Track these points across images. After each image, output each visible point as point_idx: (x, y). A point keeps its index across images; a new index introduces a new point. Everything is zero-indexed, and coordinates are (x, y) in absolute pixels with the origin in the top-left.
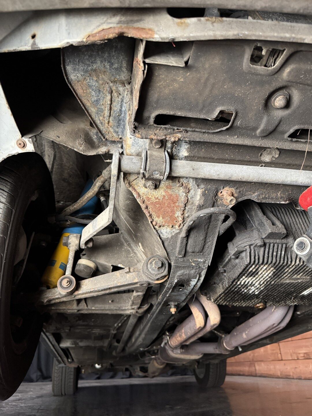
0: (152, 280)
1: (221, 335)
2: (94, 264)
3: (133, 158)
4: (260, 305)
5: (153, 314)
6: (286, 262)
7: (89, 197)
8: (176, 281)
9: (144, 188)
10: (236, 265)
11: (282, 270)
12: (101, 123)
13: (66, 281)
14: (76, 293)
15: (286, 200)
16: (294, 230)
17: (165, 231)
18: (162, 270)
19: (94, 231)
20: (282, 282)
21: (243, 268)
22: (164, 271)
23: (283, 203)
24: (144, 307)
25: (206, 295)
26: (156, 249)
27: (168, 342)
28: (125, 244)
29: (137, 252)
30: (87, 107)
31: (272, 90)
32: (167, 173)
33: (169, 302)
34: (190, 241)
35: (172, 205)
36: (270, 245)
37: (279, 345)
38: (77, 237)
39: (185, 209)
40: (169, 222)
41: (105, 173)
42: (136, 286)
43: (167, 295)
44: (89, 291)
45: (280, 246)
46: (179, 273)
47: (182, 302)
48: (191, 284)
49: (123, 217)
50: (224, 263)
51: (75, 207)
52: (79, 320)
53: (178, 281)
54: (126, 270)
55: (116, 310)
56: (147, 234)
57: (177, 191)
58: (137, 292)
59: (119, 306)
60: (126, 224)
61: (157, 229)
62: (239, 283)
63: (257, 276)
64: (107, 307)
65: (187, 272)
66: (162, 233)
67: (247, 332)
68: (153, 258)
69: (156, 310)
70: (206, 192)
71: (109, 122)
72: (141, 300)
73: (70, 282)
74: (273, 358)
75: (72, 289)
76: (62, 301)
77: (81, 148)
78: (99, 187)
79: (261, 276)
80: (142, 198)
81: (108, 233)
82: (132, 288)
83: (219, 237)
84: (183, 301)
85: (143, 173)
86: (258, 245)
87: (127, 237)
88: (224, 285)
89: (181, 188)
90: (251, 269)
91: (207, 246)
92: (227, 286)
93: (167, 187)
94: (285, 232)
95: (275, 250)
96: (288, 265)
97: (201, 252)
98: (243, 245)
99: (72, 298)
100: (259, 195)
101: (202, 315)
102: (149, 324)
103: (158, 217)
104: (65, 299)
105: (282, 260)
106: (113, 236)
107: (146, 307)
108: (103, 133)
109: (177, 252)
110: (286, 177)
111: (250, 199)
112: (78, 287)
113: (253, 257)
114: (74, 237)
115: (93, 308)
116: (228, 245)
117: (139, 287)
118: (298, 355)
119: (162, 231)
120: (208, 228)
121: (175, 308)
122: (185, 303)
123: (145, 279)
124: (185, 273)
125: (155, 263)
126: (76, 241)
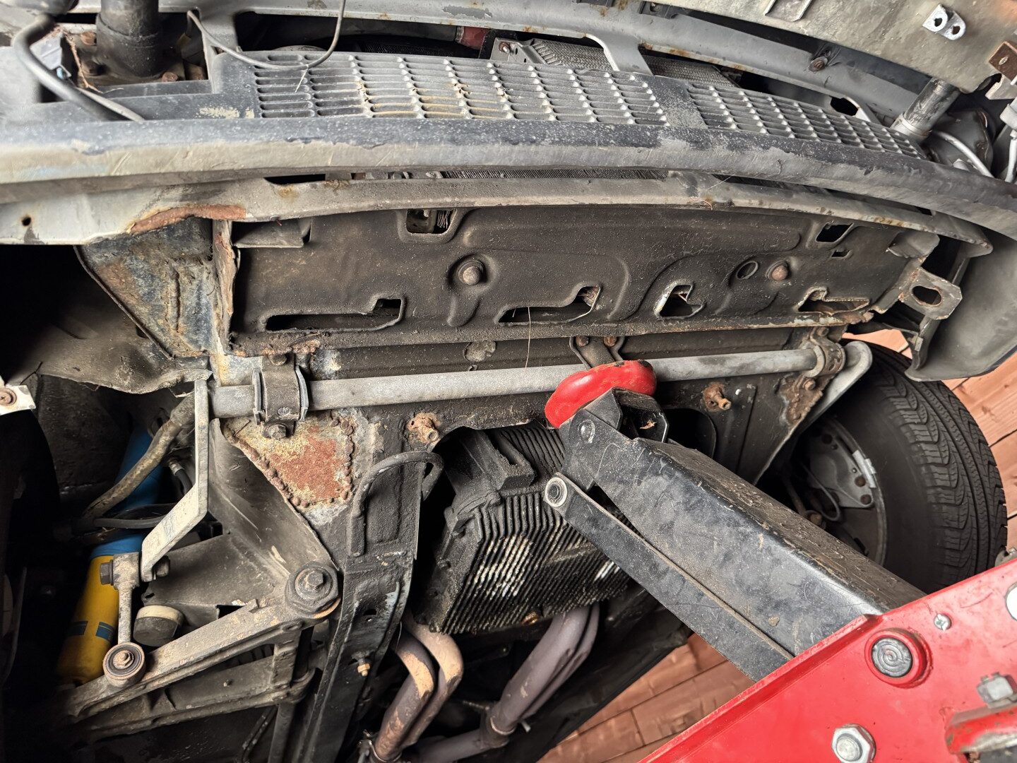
0: (308, 614)
1: (482, 707)
2: (176, 611)
3: (234, 391)
4: (531, 618)
5: (324, 691)
6: (544, 524)
7: (145, 470)
8: (356, 605)
9: (264, 439)
10: (464, 547)
11: (544, 540)
12: (162, 330)
13: (124, 656)
14: (148, 677)
15: (525, 419)
16: (551, 465)
17: (319, 511)
18: (325, 590)
19: (170, 539)
20: (551, 562)
21: (475, 549)
22: (330, 590)
23: (521, 423)
24: (303, 679)
25: (425, 622)
26: (309, 552)
27: (371, 753)
28: (241, 556)
29: (269, 567)
30: (129, 307)
31: (452, 261)
32: (305, 408)
33: (353, 653)
34: (372, 521)
35: (326, 461)
36: (512, 500)
37: (633, 715)
38: (131, 559)
39: (352, 464)
40: (324, 494)
41: (177, 416)
42: (277, 633)
43: (346, 639)
44: (177, 666)
45: (530, 498)
46: (360, 587)
47: (378, 649)
48: (388, 604)
49: (227, 500)
50: (445, 549)
51: (115, 495)
53: (360, 604)
54: (251, 605)
55: (241, 699)
56: (285, 526)
57: (331, 434)
58: (281, 646)
59: (247, 689)
60: (236, 512)
61: (303, 511)
62: (476, 581)
63: (504, 561)
64: (220, 697)
65: (374, 581)
66: (313, 517)
67: (526, 684)
68: (305, 570)
69: (329, 679)
70: (386, 427)
71: (177, 327)
72: (291, 664)
73: (132, 656)
74: (625, 748)
75: (137, 671)
76: (115, 704)
77: (126, 383)
78: (165, 445)
79: (511, 559)
80: (263, 459)
81: (198, 538)
82: (267, 640)
83: (423, 503)
84: (381, 645)
85: (260, 414)
86: (492, 503)
87: (242, 539)
88: (452, 591)
89: (338, 427)
90: (489, 549)
91: (404, 524)
92: (457, 591)
93: (310, 430)
94: (531, 471)
95: (523, 507)
96: (550, 529)
97: (395, 538)
98: (468, 509)
99: (140, 690)
100: (477, 418)
101: (425, 667)
102: (320, 716)
103: (301, 487)
104: (122, 699)
105: (538, 521)
106: (210, 543)
107: (306, 679)
108: (168, 346)
109: (349, 548)
110: (512, 382)
111: (464, 428)
112: (150, 663)
113: (487, 528)
114: (125, 560)
115: (189, 707)
116: (445, 513)
117: (284, 634)
118: (674, 724)
119: (314, 513)
120: (401, 490)
121: (366, 663)
122: (386, 648)
123: (292, 615)
124: (372, 584)
125: (309, 580)
126: (132, 568)
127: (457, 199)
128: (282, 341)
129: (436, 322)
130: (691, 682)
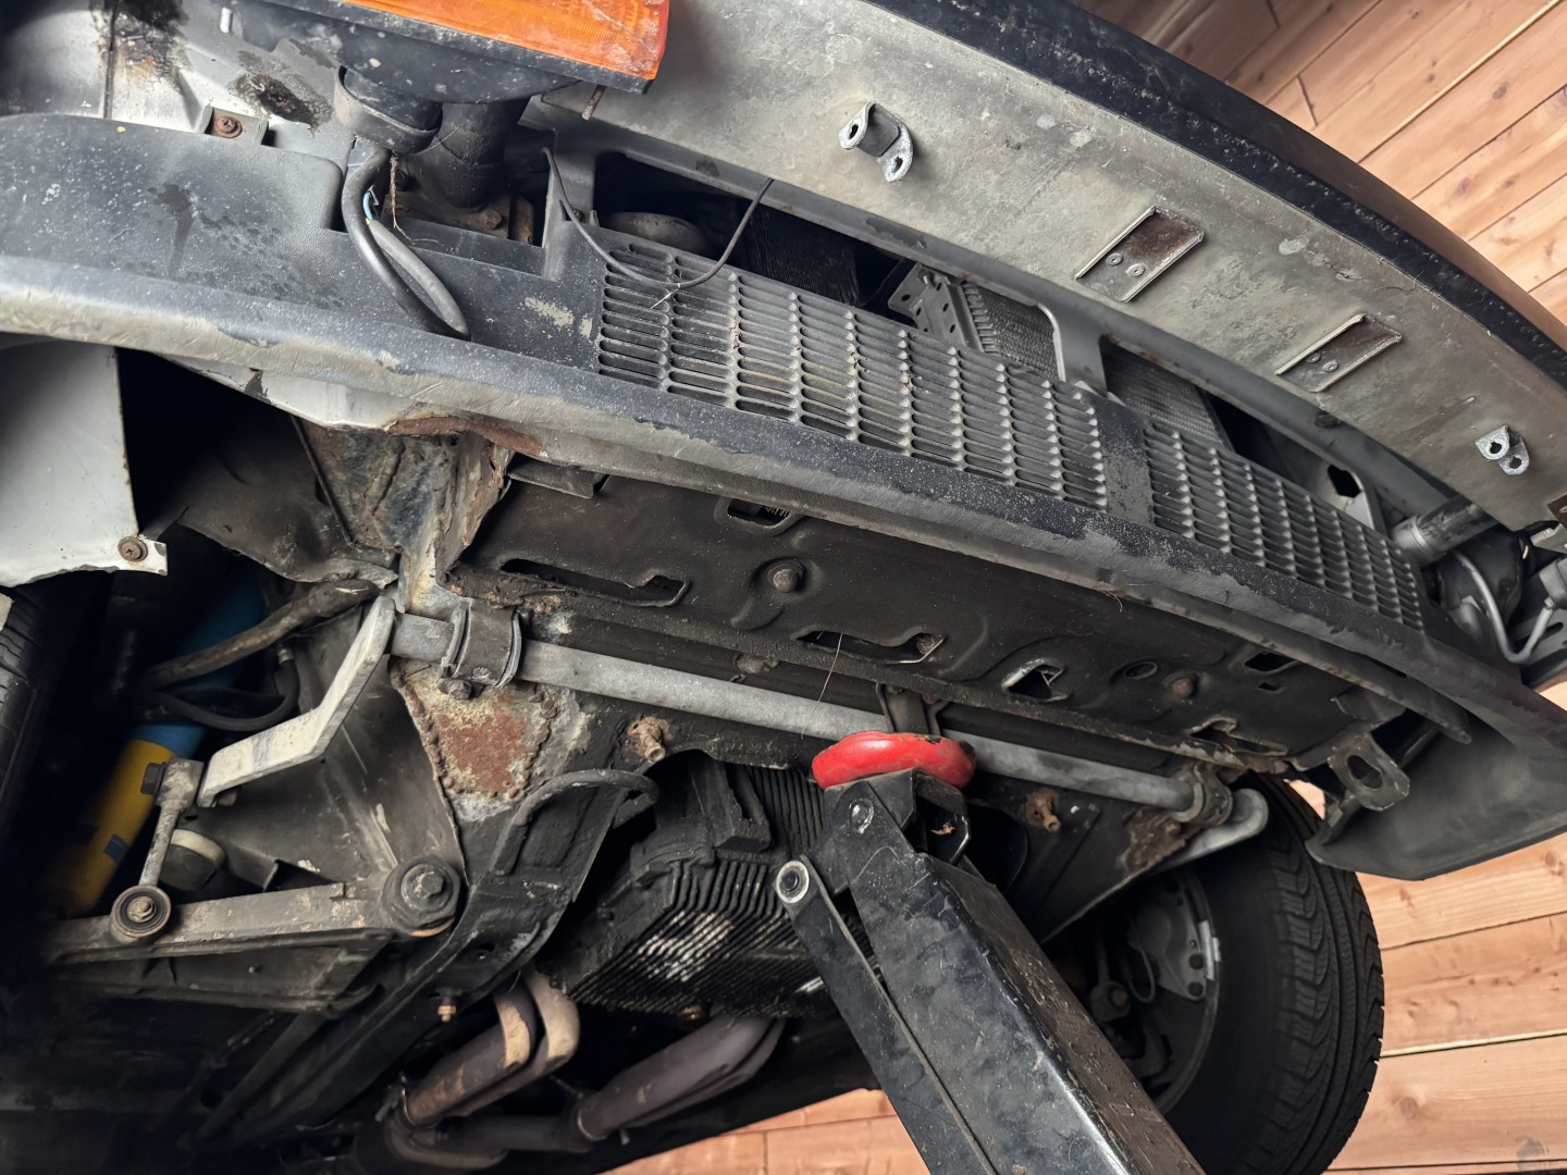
0: (407, 926)
1: (573, 1091)
3: (427, 627)
4: (692, 1012)
5: (378, 1018)
6: (760, 909)
8: (474, 935)
9: (439, 691)
10: (642, 904)
11: (752, 929)
12: (354, 507)
13: (145, 906)
14: (164, 941)
15: (783, 763)
16: (795, 830)
17: (473, 803)
18: (439, 903)
19: (258, 768)
20: (749, 955)
21: (656, 915)
22: (445, 905)
23: (775, 767)
24: (356, 993)
25: (549, 973)
26: (430, 835)
27: (400, 1106)
28: (331, 800)
29: (364, 829)
30: (324, 468)
31: (768, 559)
32: (508, 675)
33: (440, 987)
34: (536, 837)
35: (506, 743)
36: (729, 865)
37: (765, 1141)
38: (191, 772)
39: (538, 755)
40: (486, 785)
41: (319, 598)
42: (354, 937)
43: (440, 970)
44: (208, 939)
45: (753, 869)
46: (487, 916)
47: (476, 991)
48: (515, 945)
50: (614, 896)
53: (479, 936)
54: (335, 891)
55: (266, 995)
56: (410, 788)
57: (526, 711)
58: (352, 952)
59: (278, 984)
61: (452, 798)
62: (641, 951)
63: (688, 938)
64: (238, 984)
65: (509, 913)
66: (462, 808)
67: (649, 1086)
68: (421, 866)
69: (391, 1004)
70: (600, 722)
71: (376, 509)
72: (353, 975)
73: (155, 907)
75: (154, 930)
77: (283, 562)
78: (287, 628)
79: (698, 938)
80: (427, 718)
82: (338, 942)
83: (611, 832)
84: (482, 988)
85: (449, 668)
86: (702, 862)
87: (340, 777)
88: (602, 952)
89: (538, 705)
90: (675, 920)
91: (576, 851)
92: (610, 955)
93: (503, 700)
94: (766, 836)
95: (740, 878)
96: (765, 917)
97: (557, 866)
98: (667, 859)
99: (144, 954)
100: (721, 745)
101: (526, 1031)
102: (357, 1046)
103: (462, 767)
105: (752, 903)
107: (360, 995)
108: (353, 526)
109: (494, 861)
110: (785, 717)
111: (700, 752)
112: (175, 924)
113: (683, 892)
114: (184, 770)
115: (194, 987)
116: (633, 849)
117: (363, 941)
119: (465, 803)
120: (587, 807)
121: (452, 1004)
122: (486, 993)
123: (386, 921)
124: (505, 916)
125: (425, 879)
126: (189, 785)
127: (805, 506)
128: (514, 585)
129: (716, 619)
130: (864, 1124)
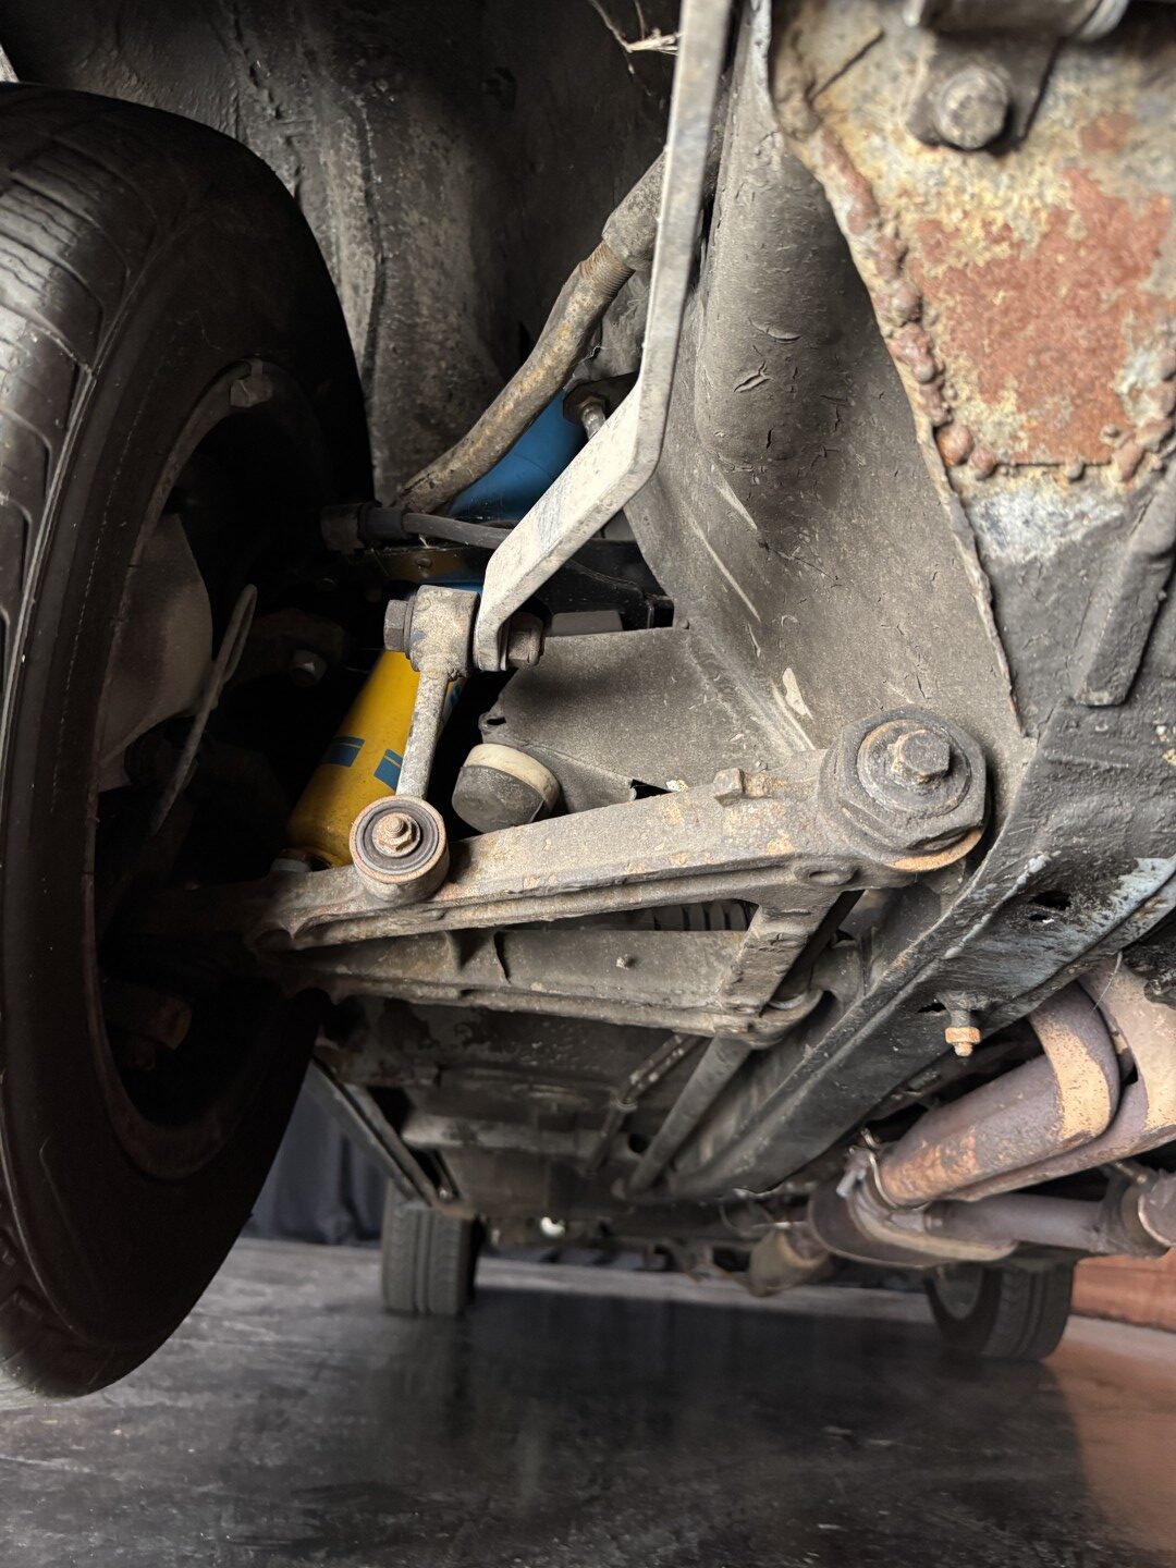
0: (882, 848)
2: (546, 771)
5: (831, 1048)
7: (527, 398)
8: (1035, 865)
13: (396, 827)
14: (449, 895)
17: (1021, 506)
18: (947, 794)
19: (549, 545)
22: (961, 799)
24: (790, 1005)
27: (870, 1177)
28: (706, 683)
33: (944, 990)
38: (456, 604)
40: (1060, 438)
42: (775, 879)
43: (950, 953)
44: (517, 889)
46: (1070, 812)
47: (1013, 1001)
48: (1124, 891)
49: (700, 533)
51: (455, 465)
52: (480, 1040)
53: (1046, 864)
54: (725, 783)
55: (649, 1005)
58: (775, 915)
59: (665, 987)
60: (716, 569)
61: (968, 494)
64: (604, 986)
65: (1120, 806)
66: (995, 526)
68: (895, 723)
69: (851, 1025)
72: (784, 967)
73: (416, 832)
75: (423, 871)
76: (378, 934)
80: (889, 230)
82: (745, 891)
84: (1028, 993)
87: (716, 645)
93: (1094, 139)
99: (430, 920)
102: (802, 1093)
103: (991, 392)
104: (392, 926)
106: (641, 639)
107: (798, 1007)
109: (1085, 667)
112: (457, 862)
114: (444, 601)
115: (537, 987)
117: (794, 887)
119: (1002, 507)
121: (972, 1024)
123: (834, 841)
124: (1111, 812)
125: (906, 749)
126: (454, 624)
